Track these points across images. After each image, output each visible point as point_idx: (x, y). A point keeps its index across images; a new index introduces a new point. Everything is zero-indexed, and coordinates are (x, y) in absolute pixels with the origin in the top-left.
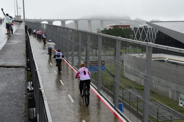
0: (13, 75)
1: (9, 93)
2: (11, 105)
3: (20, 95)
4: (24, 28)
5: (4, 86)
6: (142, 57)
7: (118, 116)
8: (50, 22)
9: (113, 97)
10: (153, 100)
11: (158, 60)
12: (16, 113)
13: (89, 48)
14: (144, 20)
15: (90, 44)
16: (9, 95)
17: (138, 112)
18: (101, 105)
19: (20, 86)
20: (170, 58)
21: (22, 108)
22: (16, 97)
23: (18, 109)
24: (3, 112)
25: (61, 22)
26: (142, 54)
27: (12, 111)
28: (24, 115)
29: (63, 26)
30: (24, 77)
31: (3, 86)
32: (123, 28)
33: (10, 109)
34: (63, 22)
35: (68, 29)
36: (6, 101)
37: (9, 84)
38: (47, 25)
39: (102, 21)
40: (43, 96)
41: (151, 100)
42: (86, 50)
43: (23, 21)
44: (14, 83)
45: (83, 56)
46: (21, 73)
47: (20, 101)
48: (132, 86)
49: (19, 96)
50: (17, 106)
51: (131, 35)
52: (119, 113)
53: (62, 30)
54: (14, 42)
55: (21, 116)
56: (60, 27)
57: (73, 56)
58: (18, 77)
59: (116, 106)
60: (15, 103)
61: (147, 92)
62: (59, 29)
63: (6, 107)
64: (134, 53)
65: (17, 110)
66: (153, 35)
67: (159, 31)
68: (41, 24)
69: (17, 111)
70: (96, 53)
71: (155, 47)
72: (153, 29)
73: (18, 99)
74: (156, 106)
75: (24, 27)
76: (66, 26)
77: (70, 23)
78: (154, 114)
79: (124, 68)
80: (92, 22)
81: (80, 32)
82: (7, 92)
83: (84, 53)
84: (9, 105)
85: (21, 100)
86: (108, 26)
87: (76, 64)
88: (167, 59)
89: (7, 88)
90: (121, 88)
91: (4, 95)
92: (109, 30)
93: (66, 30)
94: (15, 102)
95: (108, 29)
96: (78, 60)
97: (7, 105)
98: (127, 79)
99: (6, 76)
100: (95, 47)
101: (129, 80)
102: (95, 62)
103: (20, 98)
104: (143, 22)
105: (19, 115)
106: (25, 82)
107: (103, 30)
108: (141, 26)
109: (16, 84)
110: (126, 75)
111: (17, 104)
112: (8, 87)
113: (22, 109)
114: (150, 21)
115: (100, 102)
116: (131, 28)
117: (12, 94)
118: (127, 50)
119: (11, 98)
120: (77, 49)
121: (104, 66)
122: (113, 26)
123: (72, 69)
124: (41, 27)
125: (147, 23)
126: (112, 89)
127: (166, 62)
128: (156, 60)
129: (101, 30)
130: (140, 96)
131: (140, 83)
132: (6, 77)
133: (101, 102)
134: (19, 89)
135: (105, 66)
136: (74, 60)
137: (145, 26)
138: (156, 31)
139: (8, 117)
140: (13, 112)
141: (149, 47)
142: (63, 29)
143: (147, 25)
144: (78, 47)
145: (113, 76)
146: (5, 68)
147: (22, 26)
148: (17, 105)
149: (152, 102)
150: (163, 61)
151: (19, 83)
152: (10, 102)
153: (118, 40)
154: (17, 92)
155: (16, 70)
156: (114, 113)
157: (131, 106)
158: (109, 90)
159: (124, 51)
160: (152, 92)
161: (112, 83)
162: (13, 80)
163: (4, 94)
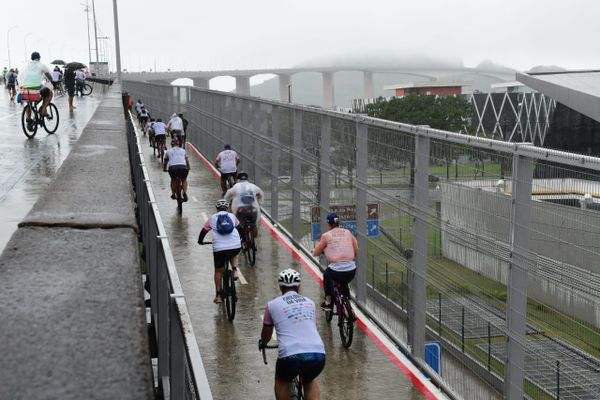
0: (100, 252)
1: (94, 302)
2: (103, 335)
3: (124, 307)
4: (119, 104)
5: (77, 283)
6: (502, 190)
7: (422, 385)
8: (201, 79)
9: (407, 322)
10: (543, 334)
11: (555, 201)
12: (119, 356)
13: (325, 162)
14: (507, 69)
15: (329, 149)
16: (95, 306)
17: (492, 373)
18: (369, 349)
19: (122, 283)
20: (596, 193)
21: (132, 341)
22: (113, 313)
23: (122, 346)
24: (83, 352)
25: (234, 79)
26: (501, 182)
27: (108, 351)
28: (140, 361)
29: (241, 94)
30: (132, 256)
31: (73, 282)
32: (437, 96)
33: (102, 344)
34: (242, 78)
35: (257, 102)
36: (87, 323)
37: (92, 275)
38: (192, 88)
39: (368, 73)
40: (182, 318)
41: (534, 334)
42: (319, 169)
43: (116, 81)
44: (105, 273)
45: (309, 188)
46: (121, 244)
47: (125, 325)
48: (471, 286)
49: (123, 310)
50: (120, 337)
51: (464, 120)
52: (427, 375)
53: (239, 105)
54: (94, 151)
55: (133, 363)
56: (233, 97)
57: (275, 189)
58: (114, 257)
59: (415, 352)
60: (115, 329)
61: (518, 307)
62: (228, 102)
63: (88, 339)
64: (475, 178)
65: (122, 349)
66: (538, 116)
67: (558, 104)
68: (172, 87)
69: (121, 351)
70: (351, 181)
71: (543, 157)
72: (538, 96)
73: (122, 319)
74: (552, 355)
75: (121, 101)
76: (253, 94)
77: (266, 82)
78: (543, 381)
79: (443, 227)
80: (337, 78)
81: (298, 110)
82: (88, 298)
83: (311, 181)
84: (96, 333)
85: (128, 319)
86: (388, 90)
87: (285, 218)
88: (587, 196)
89: (86, 288)
90: (431, 292)
91: (82, 307)
92: (390, 102)
93: (251, 106)
94: (113, 326)
95: (388, 99)
96: (290, 204)
97: (92, 335)
98: (453, 263)
99: (82, 254)
100: (348, 160)
101: (461, 265)
102: (348, 209)
103: (124, 316)
104: (506, 72)
105: (127, 360)
106: (135, 271)
107: (372, 102)
108: (500, 87)
109: (111, 275)
110: (451, 251)
111: (118, 332)
112: (89, 286)
113: (132, 345)
114: (528, 69)
115: (363, 337)
116: (465, 95)
117: (102, 305)
118: (452, 170)
119: (99, 316)
120: (287, 168)
121: (376, 223)
122: (405, 89)
123: (273, 233)
124: (172, 97)
125: (519, 77)
126: (405, 298)
127: (583, 207)
128: (548, 200)
129: (366, 103)
130: (495, 322)
131: (496, 278)
132: (79, 257)
133: (367, 340)
134: (120, 290)
135: (380, 220)
136: (280, 203)
137: (510, 88)
138: (547, 103)
139: (99, 366)
140: (111, 353)
141: (521, 157)
142: (243, 104)
143: (519, 84)
144: (291, 160)
145: (408, 255)
146: (76, 230)
147: (114, 98)
148: (118, 335)
149: (538, 341)
150: (574, 203)
151: (120, 273)
152: (99, 326)
153: (421, 136)
154: (117, 297)
155: (107, 236)
156: (411, 375)
157: (469, 353)
158: (395, 300)
159: (443, 170)
160: (538, 308)
161: (405, 279)
162: (103, 265)
163: (79, 305)
